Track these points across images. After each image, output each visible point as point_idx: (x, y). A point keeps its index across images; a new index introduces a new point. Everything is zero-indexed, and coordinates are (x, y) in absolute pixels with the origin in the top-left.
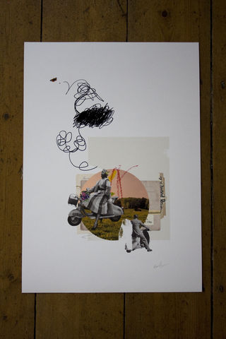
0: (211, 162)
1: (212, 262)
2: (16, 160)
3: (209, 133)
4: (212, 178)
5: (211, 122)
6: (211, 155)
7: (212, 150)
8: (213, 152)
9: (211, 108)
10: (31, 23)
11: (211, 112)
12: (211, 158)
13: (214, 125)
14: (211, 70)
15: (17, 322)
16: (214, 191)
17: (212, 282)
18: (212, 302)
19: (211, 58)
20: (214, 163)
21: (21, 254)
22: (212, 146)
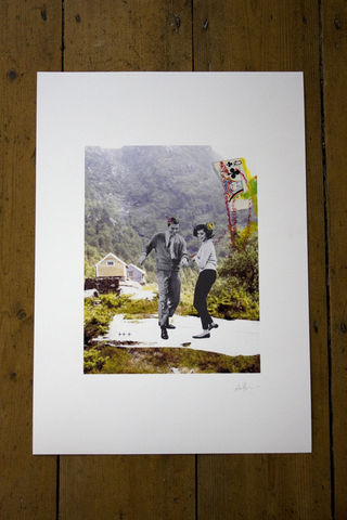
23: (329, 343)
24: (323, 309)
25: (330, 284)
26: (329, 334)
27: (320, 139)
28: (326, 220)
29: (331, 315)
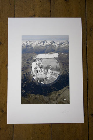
0: (87, 61)
1: (88, 104)
2: (5, 61)
3: (86, 49)
4: (87, 68)
5: (86, 45)
6: (87, 58)
7: (87, 57)
8: (88, 57)
9: (86, 39)
10: (11, 4)
11: (86, 41)
12: (87, 60)
13: (88, 46)
14: (86, 23)
15: (5, 130)
16: (88, 74)
17: (88, 112)
18: (88, 121)
19: (86, 18)
20: (88, 62)
21: (7, 101)
22: (87, 55)
23: (88, 119)
24: (86, 110)
25: (88, 103)
26: (88, 117)
27: (86, 62)
28: (87, 85)
29: (89, 111)
